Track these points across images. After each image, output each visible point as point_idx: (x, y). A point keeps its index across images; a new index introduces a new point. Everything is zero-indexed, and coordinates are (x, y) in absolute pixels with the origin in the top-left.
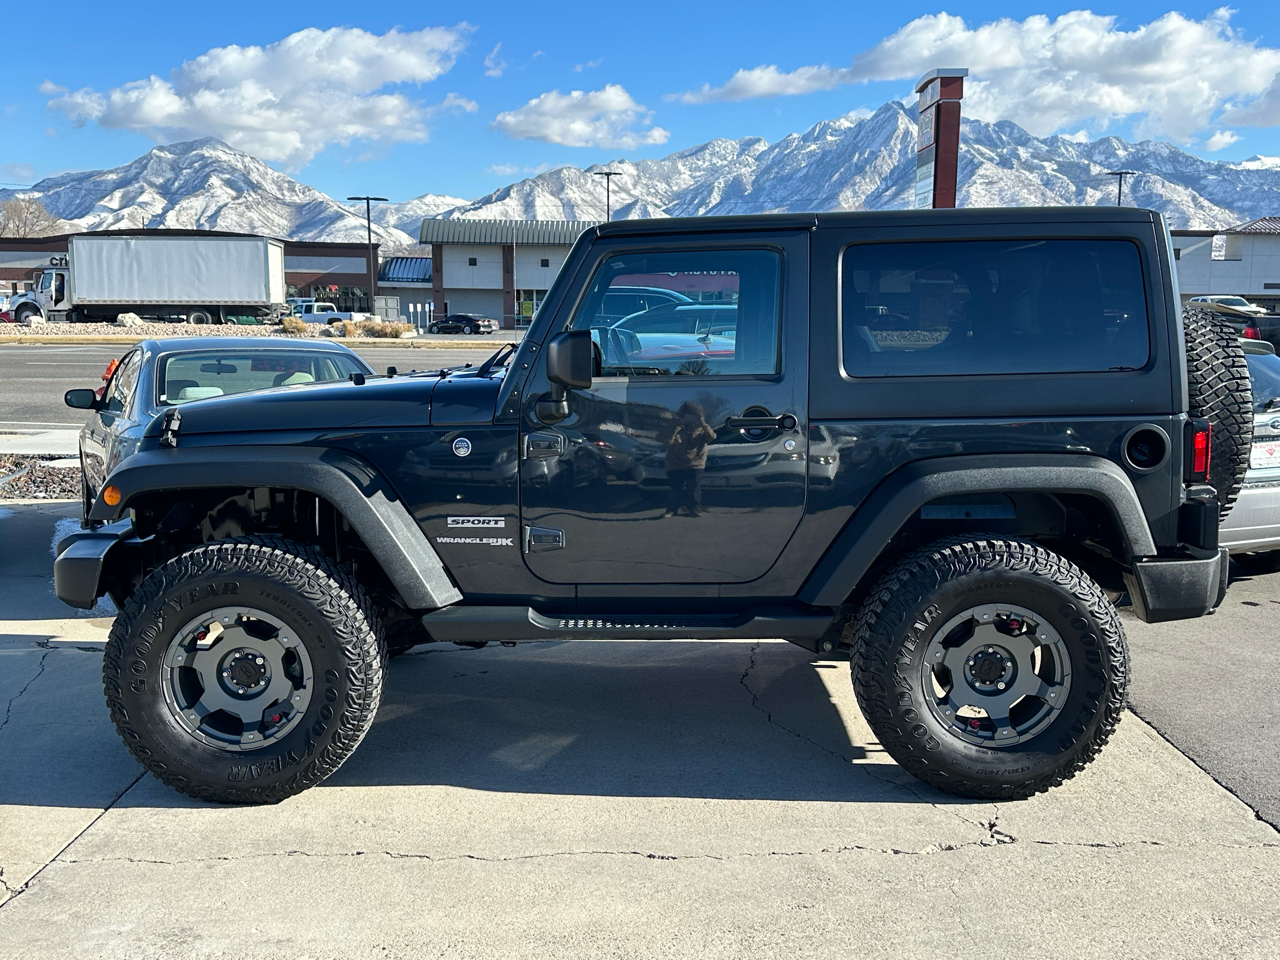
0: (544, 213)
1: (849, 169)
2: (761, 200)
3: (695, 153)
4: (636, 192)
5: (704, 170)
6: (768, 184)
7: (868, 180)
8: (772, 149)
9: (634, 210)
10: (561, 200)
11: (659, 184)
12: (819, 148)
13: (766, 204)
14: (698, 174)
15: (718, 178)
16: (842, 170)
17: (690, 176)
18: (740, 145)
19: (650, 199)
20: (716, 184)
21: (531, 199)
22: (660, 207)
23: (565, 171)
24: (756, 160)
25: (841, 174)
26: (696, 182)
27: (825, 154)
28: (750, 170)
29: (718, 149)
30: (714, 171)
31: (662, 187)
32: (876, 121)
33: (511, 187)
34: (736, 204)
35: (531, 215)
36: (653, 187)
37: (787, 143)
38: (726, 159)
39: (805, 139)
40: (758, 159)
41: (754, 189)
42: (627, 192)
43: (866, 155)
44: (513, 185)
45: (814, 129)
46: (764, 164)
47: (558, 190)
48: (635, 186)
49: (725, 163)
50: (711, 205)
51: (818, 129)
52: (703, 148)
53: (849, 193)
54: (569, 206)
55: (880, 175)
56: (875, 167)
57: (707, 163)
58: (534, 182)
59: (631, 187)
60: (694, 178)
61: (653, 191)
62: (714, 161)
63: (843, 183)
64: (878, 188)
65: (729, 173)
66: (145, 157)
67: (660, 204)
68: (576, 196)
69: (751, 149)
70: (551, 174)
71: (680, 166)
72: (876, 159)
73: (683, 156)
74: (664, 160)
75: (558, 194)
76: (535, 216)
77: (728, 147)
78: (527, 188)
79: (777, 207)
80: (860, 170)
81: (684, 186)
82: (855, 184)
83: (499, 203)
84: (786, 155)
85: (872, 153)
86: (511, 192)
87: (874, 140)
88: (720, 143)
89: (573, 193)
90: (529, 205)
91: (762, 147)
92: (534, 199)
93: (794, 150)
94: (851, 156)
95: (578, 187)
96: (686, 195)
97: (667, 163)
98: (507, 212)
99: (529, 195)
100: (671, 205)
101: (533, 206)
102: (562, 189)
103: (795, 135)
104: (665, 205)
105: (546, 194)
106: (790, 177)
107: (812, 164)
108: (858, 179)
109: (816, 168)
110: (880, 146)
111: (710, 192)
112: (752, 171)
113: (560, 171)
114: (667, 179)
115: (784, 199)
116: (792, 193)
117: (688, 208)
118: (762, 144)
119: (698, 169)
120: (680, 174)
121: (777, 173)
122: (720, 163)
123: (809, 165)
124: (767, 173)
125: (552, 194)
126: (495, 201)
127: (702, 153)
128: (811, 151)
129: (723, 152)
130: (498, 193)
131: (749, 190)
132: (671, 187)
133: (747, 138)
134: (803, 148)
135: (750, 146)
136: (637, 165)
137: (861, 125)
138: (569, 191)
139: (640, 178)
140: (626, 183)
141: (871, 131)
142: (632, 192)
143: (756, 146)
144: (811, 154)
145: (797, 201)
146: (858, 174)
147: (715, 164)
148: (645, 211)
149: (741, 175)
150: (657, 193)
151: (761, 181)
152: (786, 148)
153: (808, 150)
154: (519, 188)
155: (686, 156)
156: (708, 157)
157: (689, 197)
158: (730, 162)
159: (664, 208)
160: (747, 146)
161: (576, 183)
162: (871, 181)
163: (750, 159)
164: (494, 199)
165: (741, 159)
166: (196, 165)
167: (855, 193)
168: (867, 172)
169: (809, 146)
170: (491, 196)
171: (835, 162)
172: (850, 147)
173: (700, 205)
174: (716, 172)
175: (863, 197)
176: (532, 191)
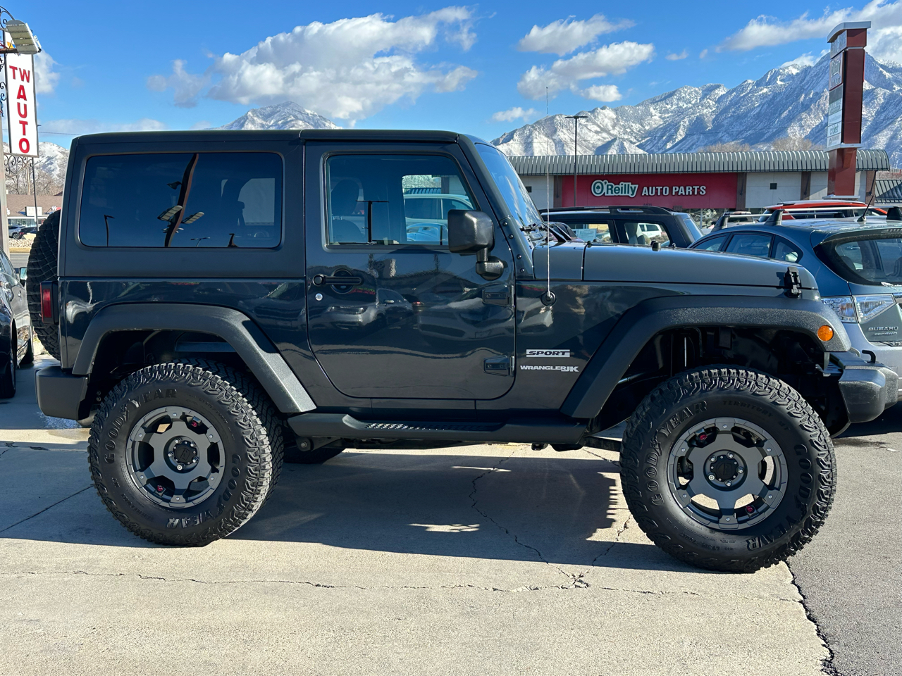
0: (540, 151)
1: (796, 107)
2: (720, 135)
3: (665, 98)
4: (615, 132)
5: (672, 112)
6: (726, 121)
7: (812, 116)
8: (729, 93)
9: (613, 146)
10: (554, 140)
11: (634, 125)
12: (770, 91)
13: (724, 138)
14: (667, 115)
15: (684, 118)
16: (791, 108)
17: (660, 117)
18: (703, 91)
19: (626, 137)
20: (682, 123)
21: (530, 140)
22: (634, 143)
23: (557, 117)
24: (716, 102)
25: (789, 111)
26: (665, 122)
27: (775, 95)
28: (711, 111)
29: (684, 95)
30: (681, 112)
31: (636, 127)
32: (819, 67)
33: (514, 131)
34: (699, 139)
35: (530, 153)
36: (629, 127)
37: (742, 88)
38: (690, 103)
39: (759, 84)
40: (719, 101)
41: (714, 126)
42: (608, 132)
43: (811, 96)
44: (516, 130)
45: (766, 76)
46: (723, 106)
47: (552, 132)
48: (614, 127)
49: (690, 105)
50: (677, 140)
51: (769, 76)
52: (671, 95)
53: (796, 128)
54: (560, 144)
55: (823, 112)
56: (819, 106)
57: (674, 107)
58: (533, 127)
59: (611, 128)
60: (663, 119)
61: (628, 130)
62: (681, 104)
63: (791, 119)
64: (822, 122)
65: (693, 114)
66: (243, 118)
67: (635, 141)
68: (566, 136)
69: (712, 93)
70: (546, 120)
71: (652, 110)
72: (820, 99)
73: (654, 102)
74: (638, 105)
75: (552, 136)
76: (533, 153)
77: (691, 93)
78: (527, 132)
79: (733, 140)
80: (806, 107)
81: (655, 126)
82: (801, 119)
83: (505, 144)
84: (742, 97)
85: (816, 94)
86: (515, 136)
87: (818, 83)
88: (686, 90)
89: (564, 135)
90: (528, 145)
91: (721, 92)
92: (532, 140)
93: (748, 93)
94: (799, 96)
95: (568, 130)
96: (657, 133)
97: (641, 107)
98: (511, 151)
99: (528, 137)
100: (643, 141)
101: (532, 147)
102: (555, 131)
103: (750, 81)
104: (639, 141)
105: (542, 136)
106: (745, 115)
107: (764, 105)
108: (804, 115)
109: (767, 108)
110: (823, 88)
111: (677, 130)
112: (713, 112)
113: (553, 118)
114: (640, 120)
115: (740, 133)
116: (746, 128)
117: (658, 143)
118: (722, 89)
119: (667, 111)
120: (652, 116)
121: (734, 112)
122: (685, 106)
123: (762, 105)
124: (726, 113)
125: (547, 135)
126: (502, 143)
127: (670, 99)
128: (763, 94)
129: (688, 97)
130: (504, 137)
131: (710, 126)
132: (644, 127)
133: (708, 85)
134: (756, 91)
135: (711, 91)
136: (616, 111)
137: (806, 70)
138: (560, 133)
139: (618, 121)
140: (607, 125)
141: (815, 76)
142: (612, 132)
143: (716, 91)
144: (764, 96)
145: (751, 135)
146: (804, 111)
147: (681, 107)
148: (622, 148)
149: (703, 115)
150: (632, 132)
151: (720, 119)
152: (742, 92)
153: (761, 92)
154: (521, 132)
155: (657, 102)
156: (675, 102)
157: (659, 135)
158: (694, 105)
159: (638, 144)
160: (708, 91)
161: (566, 126)
162: (815, 116)
163: (710, 102)
164: (501, 142)
165: (703, 102)
166: (280, 122)
167: (801, 126)
168: (812, 110)
169: (761, 90)
170: (498, 140)
171: (784, 101)
172: (797, 90)
173: (668, 141)
174: (682, 113)
175: (809, 130)
176: (531, 134)
